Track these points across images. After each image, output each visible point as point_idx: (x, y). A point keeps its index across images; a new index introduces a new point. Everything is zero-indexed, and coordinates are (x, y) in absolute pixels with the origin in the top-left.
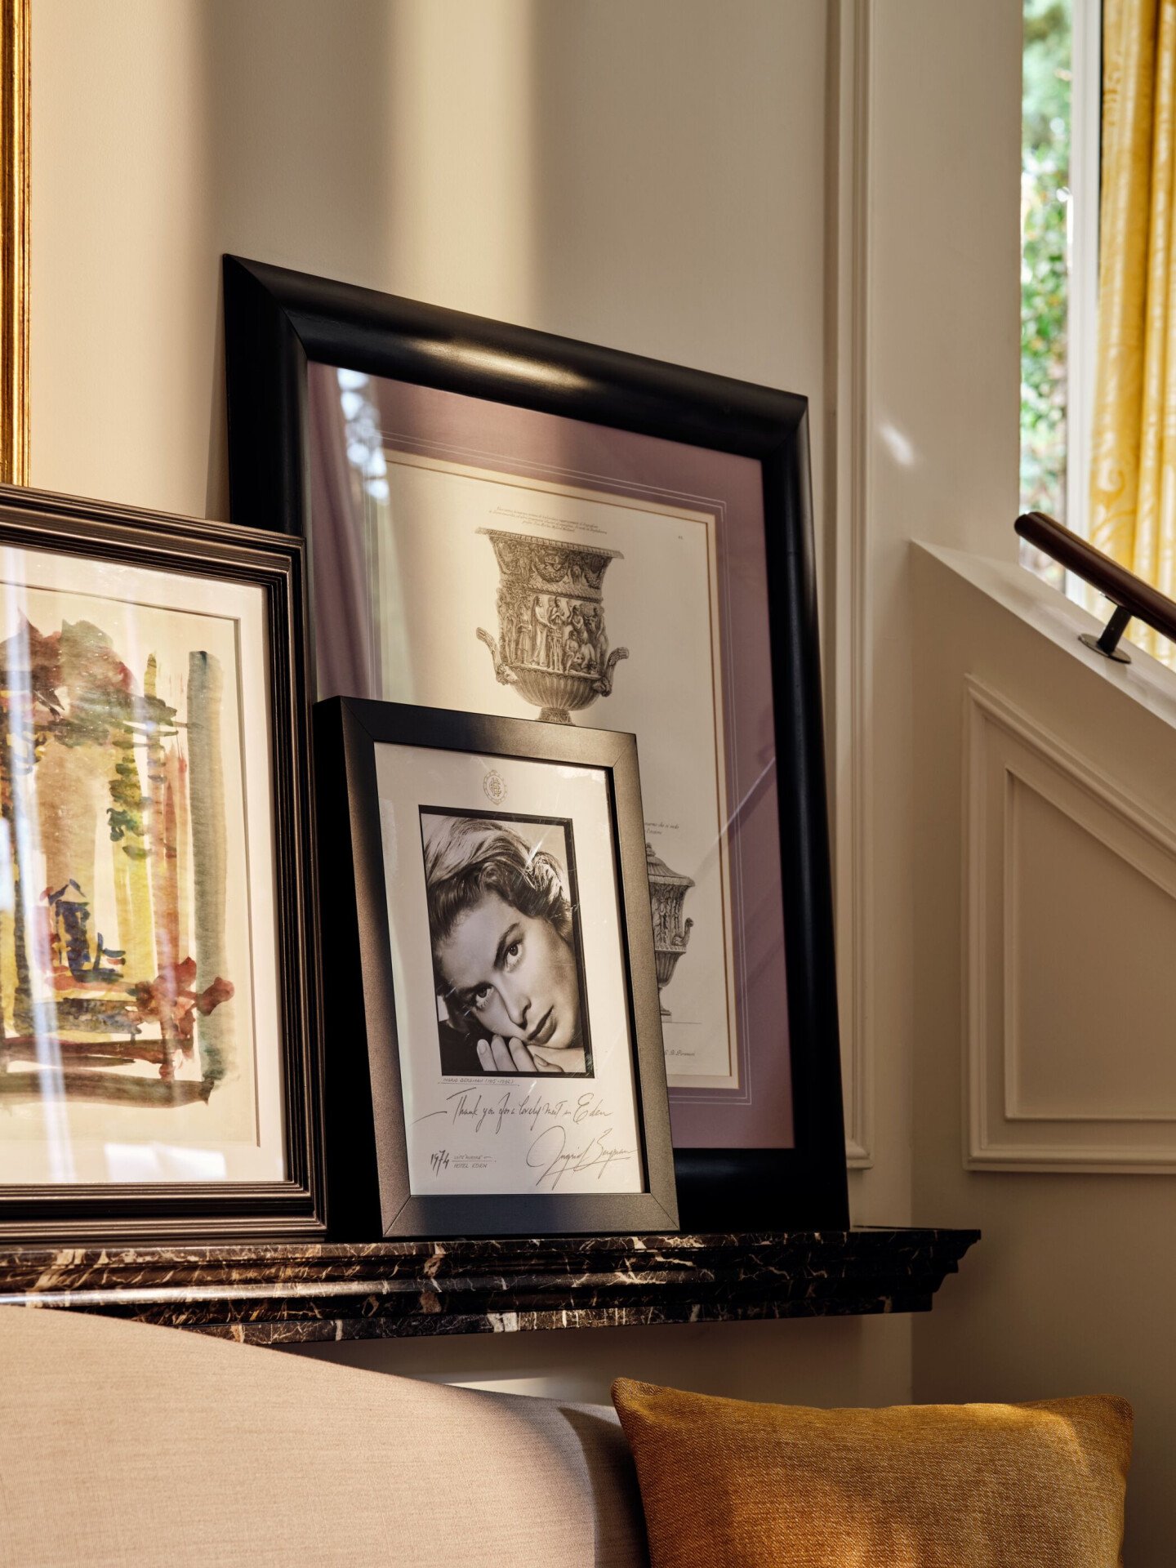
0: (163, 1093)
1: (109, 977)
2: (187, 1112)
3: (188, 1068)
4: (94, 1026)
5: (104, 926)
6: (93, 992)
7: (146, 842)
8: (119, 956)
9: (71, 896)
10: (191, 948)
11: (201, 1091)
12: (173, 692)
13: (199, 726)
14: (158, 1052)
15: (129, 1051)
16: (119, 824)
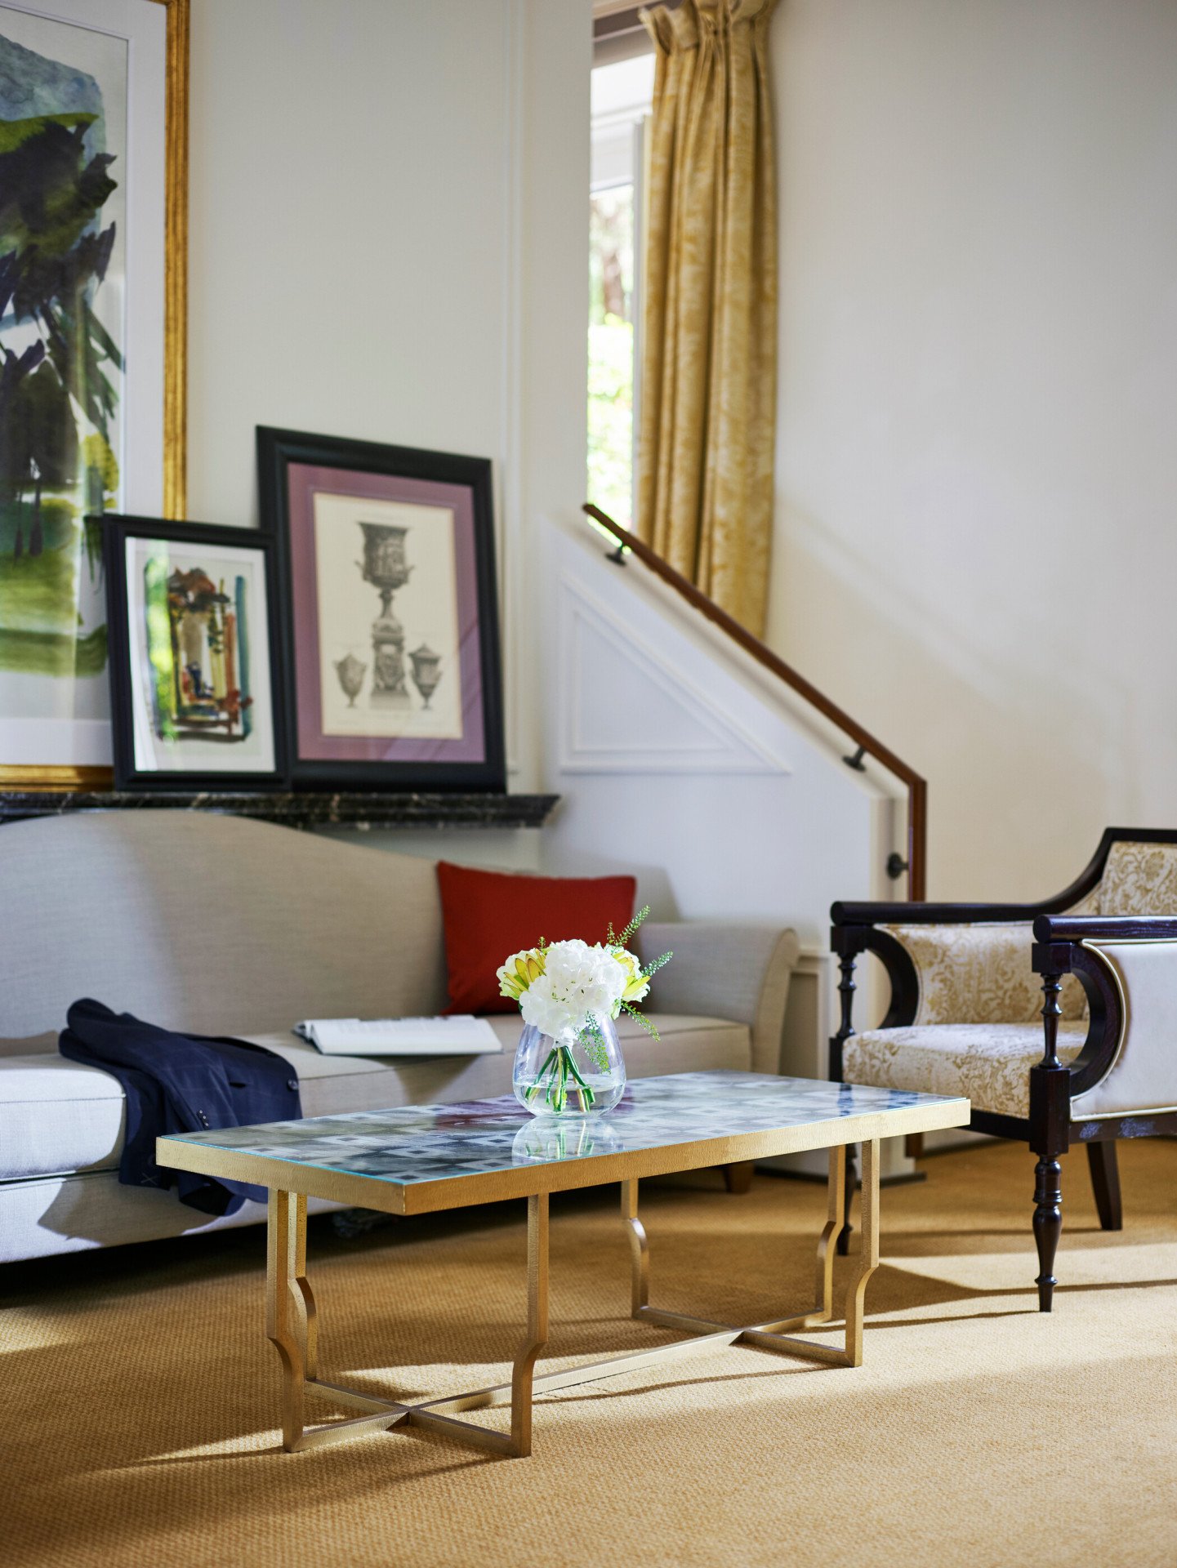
0: (231, 738)
1: (209, 697)
2: (239, 745)
3: (238, 730)
4: (204, 714)
5: (207, 678)
6: (204, 703)
7: (221, 647)
8: (212, 689)
9: (195, 667)
10: (238, 686)
11: (242, 738)
12: (230, 591)
13: (240, 603)
14: (227, 724)
15: (216, 724)
16: (212, 640)
